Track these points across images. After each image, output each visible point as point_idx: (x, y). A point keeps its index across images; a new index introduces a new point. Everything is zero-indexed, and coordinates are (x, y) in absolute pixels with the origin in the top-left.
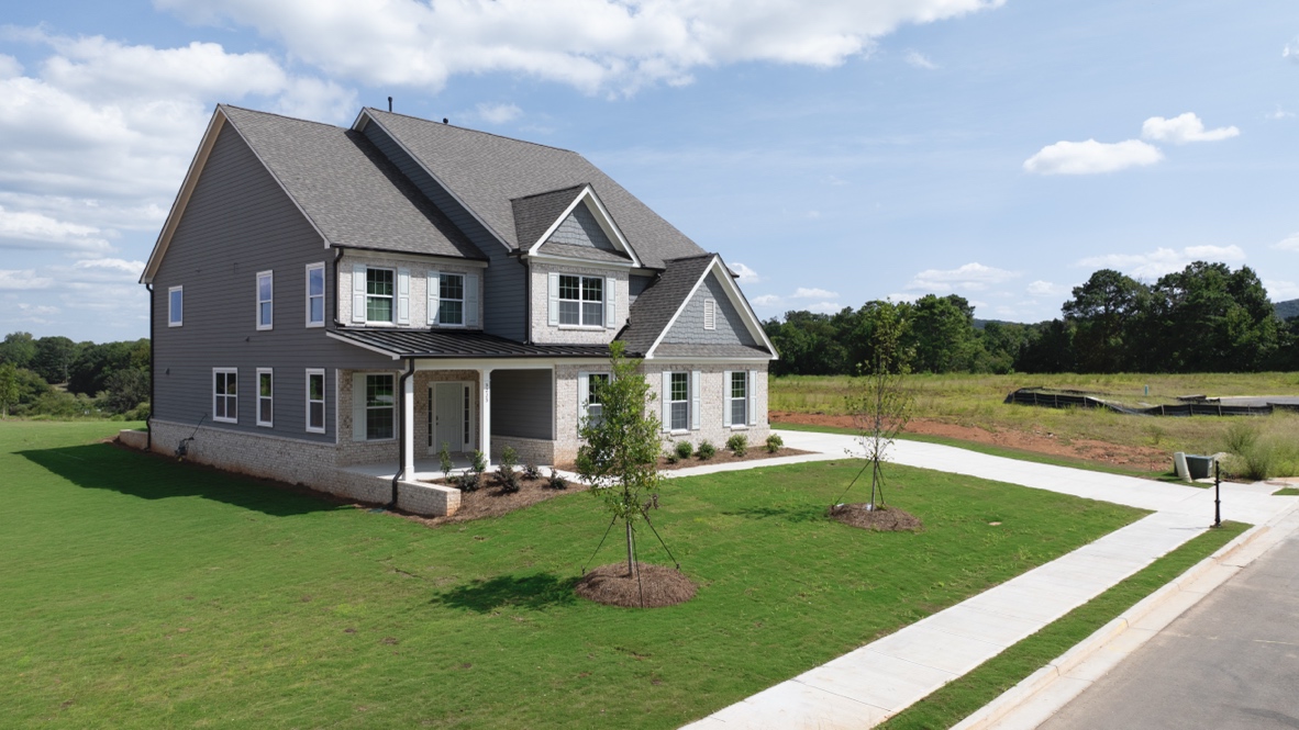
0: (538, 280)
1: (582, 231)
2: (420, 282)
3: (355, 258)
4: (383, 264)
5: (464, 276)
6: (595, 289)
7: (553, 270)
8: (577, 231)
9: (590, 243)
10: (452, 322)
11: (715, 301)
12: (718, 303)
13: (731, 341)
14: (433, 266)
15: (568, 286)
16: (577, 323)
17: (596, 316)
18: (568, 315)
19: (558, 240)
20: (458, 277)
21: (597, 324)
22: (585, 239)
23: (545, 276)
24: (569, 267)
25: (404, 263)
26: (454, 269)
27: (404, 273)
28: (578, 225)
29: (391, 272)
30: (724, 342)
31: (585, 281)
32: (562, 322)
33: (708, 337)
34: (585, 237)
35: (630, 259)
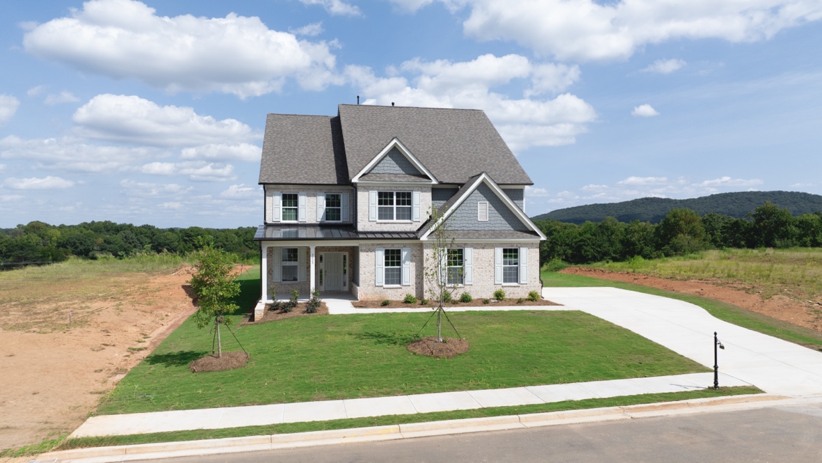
0: (362, 197)
1: (395, 165)
2: (313, 199)
3: (274, 189)
4: (291, 191)
5: (342, 195)
6: (405, 198)
7: (372, 189)
8: (392, 165)
9: (402, 172)
10: (334, 220)
11: (488, 202)
12: (491, 203)
13: (504, 228)
14: (321, 190)
15: (384, 198)
16: (393, 219)
17: (407, 214)
18: (384, 214)
19: (377, 172)
20: (337, 195)
21: (408, 219)
22: (397, 169)
23: (366, 193)
24: (384, 187)
25: (303, 190)
26: (335, 191)
27: (303, 195)
28: (393, 162)
29: (297, 195)
30: (496, 229)
31: (398, 195)
32: (380, 218)
33: (482, 225)
34: (398, 168)
35: (430, 179)
